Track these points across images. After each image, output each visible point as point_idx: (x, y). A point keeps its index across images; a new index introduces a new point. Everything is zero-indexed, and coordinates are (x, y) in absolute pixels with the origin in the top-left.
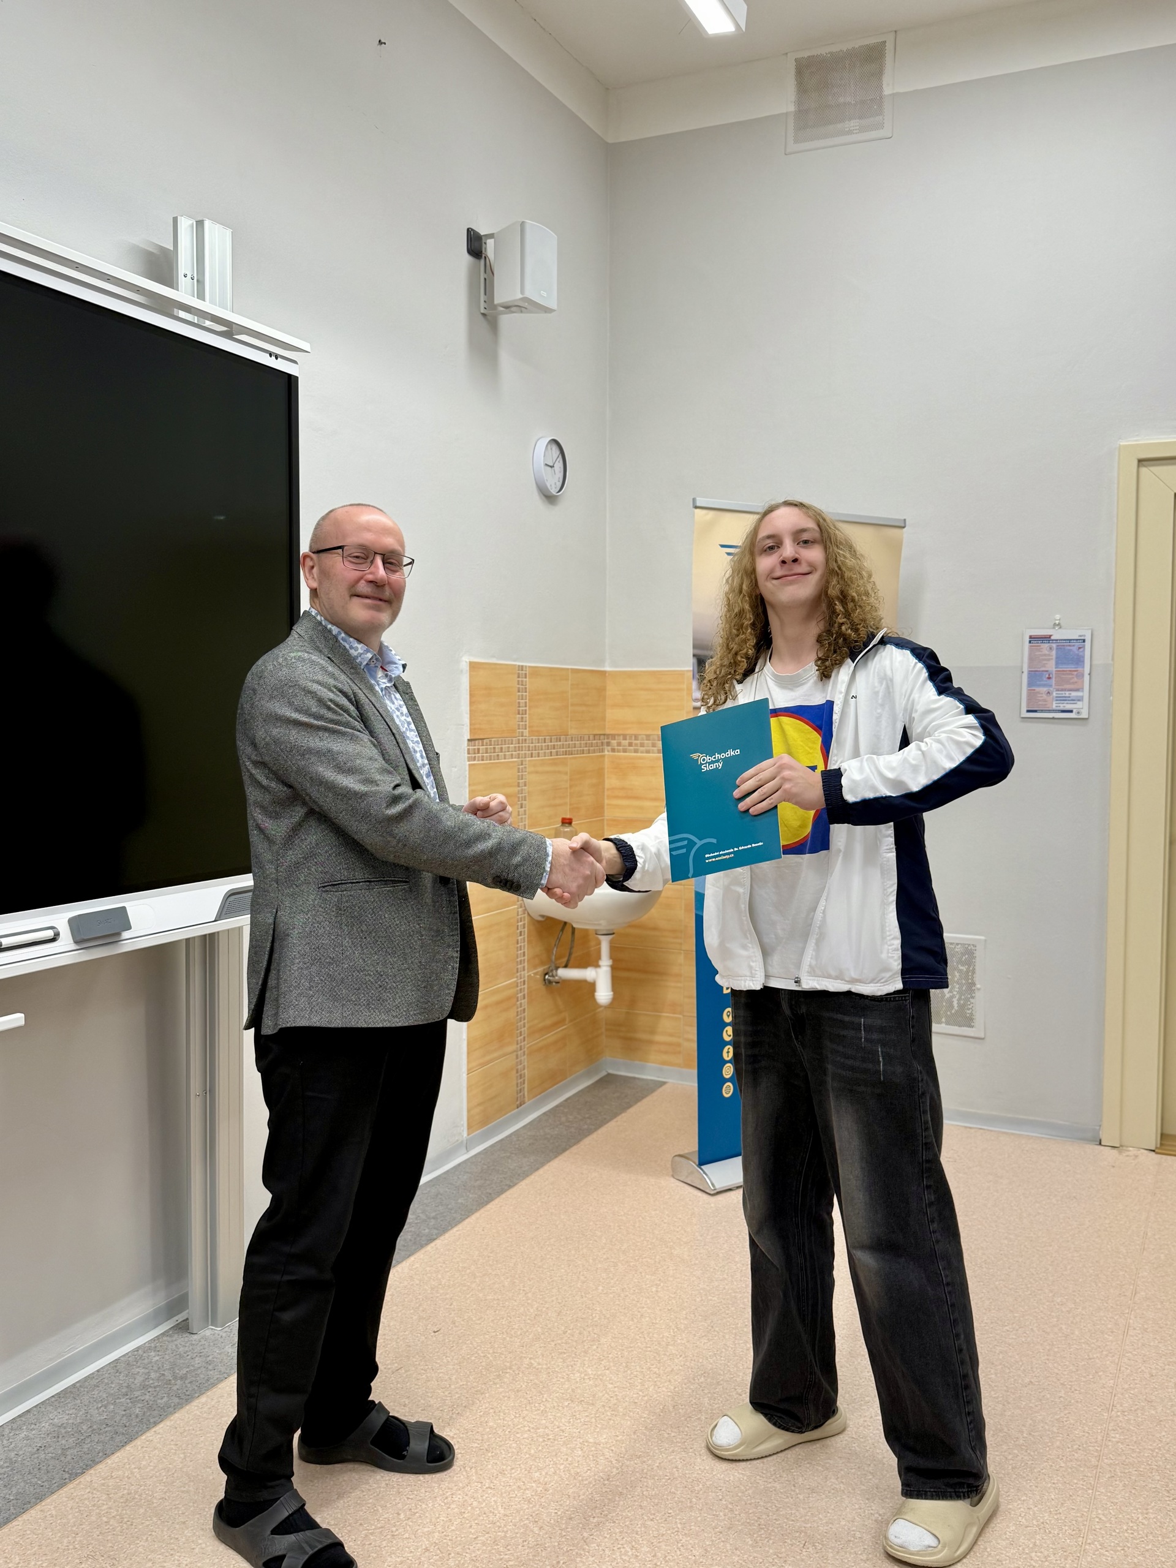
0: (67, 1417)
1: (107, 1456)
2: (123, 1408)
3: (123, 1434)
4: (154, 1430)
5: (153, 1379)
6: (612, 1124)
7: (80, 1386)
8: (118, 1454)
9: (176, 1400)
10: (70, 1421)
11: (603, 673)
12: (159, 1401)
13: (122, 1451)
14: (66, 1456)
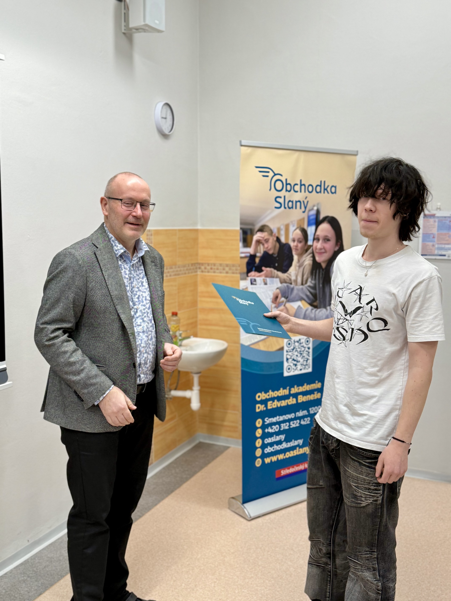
6: (199, 474)
11: (197, 231)
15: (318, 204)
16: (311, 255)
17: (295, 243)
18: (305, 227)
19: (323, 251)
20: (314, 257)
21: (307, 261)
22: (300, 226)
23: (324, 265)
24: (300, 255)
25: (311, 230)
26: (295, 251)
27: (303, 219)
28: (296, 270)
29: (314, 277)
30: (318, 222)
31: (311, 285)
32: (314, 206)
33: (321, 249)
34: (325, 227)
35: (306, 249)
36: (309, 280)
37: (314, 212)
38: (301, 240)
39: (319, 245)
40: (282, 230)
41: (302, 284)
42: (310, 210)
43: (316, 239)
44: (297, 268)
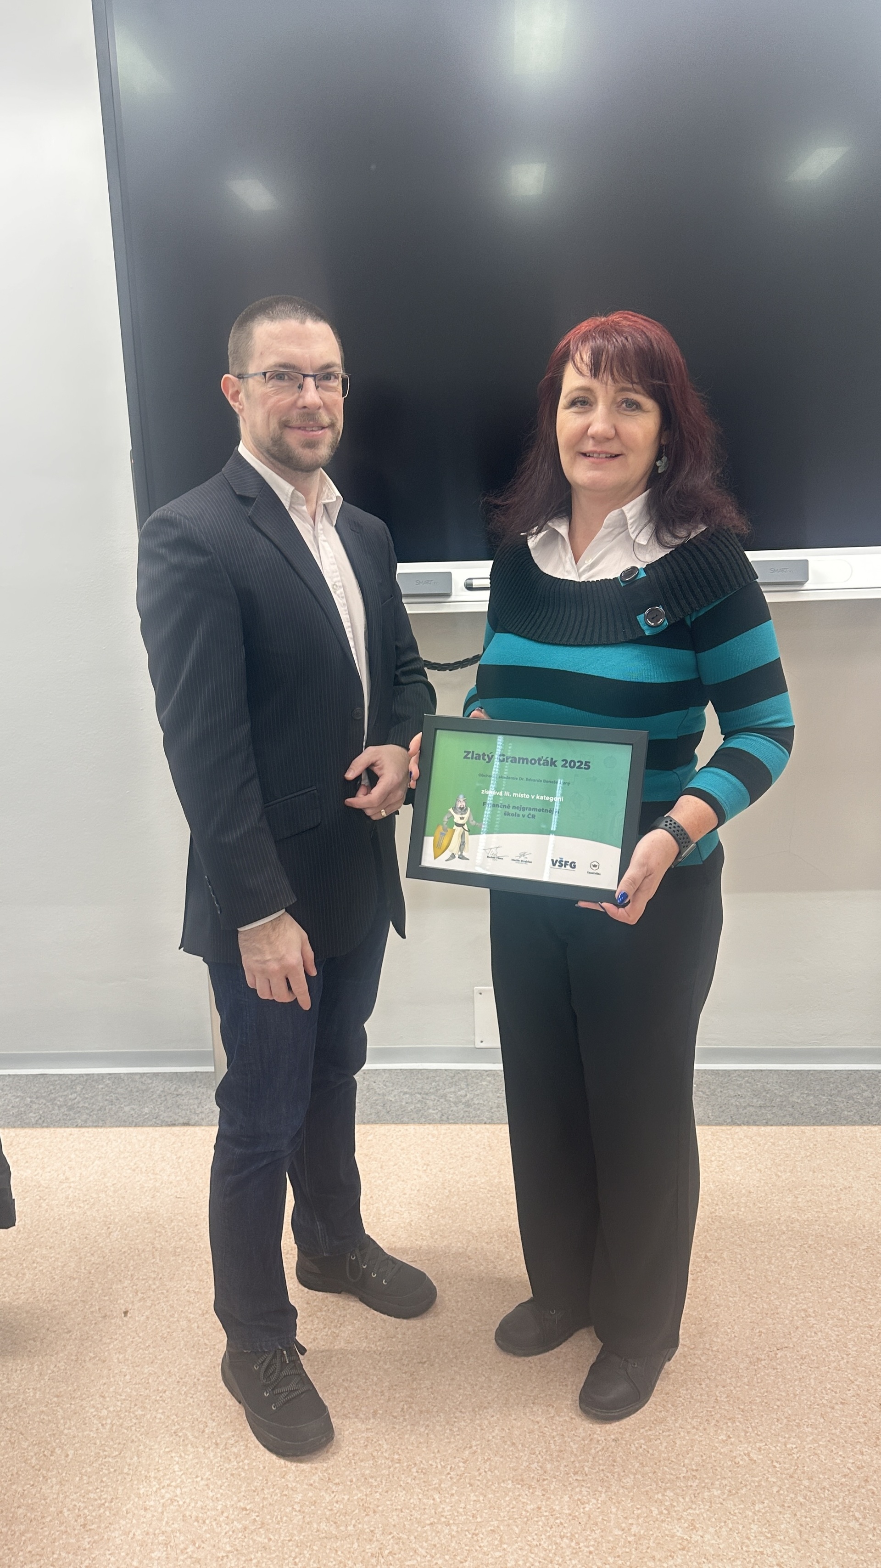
0: (778, 1087)
1: (767, 1124)
2: (817, 1103)
3: (794, 1118)
4: (815, 1127)
5: (862, 1096)
7: (812, 1074)
8: (774, 1128)
9: (857, 1118)
10: (776, 1091)
12: (846, 1113)
13: (779, 1127)
14: (745, 1108)
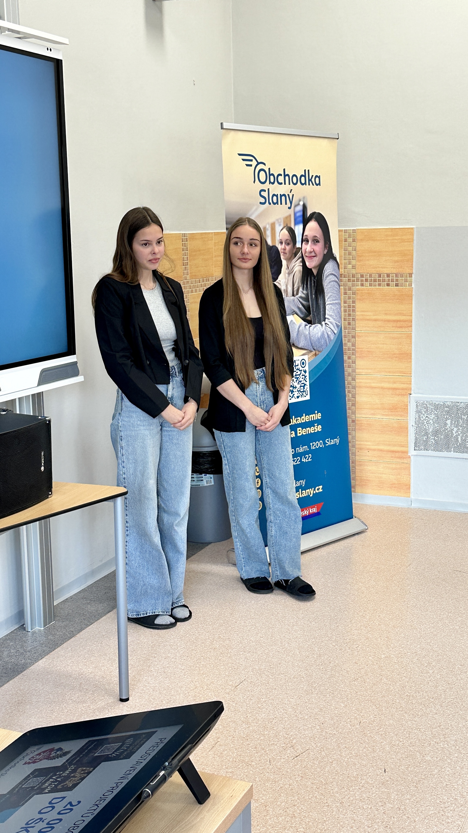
15: (304, 198)
16: (301, 259)
17: (283, 246)
18: (293, 227)
19: (313, 254)
20: (304, 262)
21: (297, 267)
22: (287, 225)
23: (315, 272)
24: (289, 260)
25: (298, 229)
26: (283, 255)
27: (290, 216)
28: (286, 279)
29: (305, 286)
30: (305, 221)
31: (303, 296)
32: (300, 201)
33: (311, 252)
34: (313, 225)
35: (295, 252)
36: (301, 289)
37: (300, 208)
38: (288, 241)
39: (308, 247)
40: (268, 230)
41: (293, 295)
42: (296, 206)
43: (305, 240)
44: (287, 275)
